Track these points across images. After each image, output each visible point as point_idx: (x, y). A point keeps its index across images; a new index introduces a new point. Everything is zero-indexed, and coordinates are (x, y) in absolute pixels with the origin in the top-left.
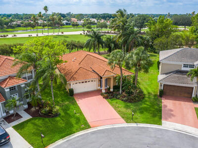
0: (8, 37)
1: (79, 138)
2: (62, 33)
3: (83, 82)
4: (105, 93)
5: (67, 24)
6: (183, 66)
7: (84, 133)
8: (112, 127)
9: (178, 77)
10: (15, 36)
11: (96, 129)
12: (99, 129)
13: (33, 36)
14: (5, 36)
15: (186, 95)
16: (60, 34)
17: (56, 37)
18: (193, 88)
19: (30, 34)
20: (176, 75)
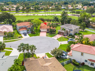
4: (47, 32)
12: (40, 36)
14: (34, 15)
16: (54, 15)
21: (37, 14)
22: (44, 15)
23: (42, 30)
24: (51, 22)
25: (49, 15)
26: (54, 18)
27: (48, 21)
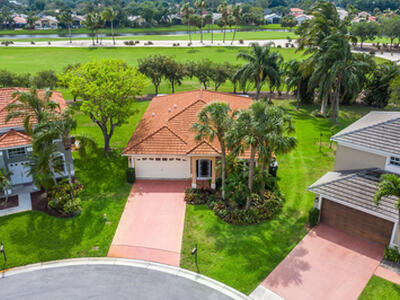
0: (137, 45)
1: (67, 271)
2: (241, 42)
3: (158, 159)
4: (195, 191)
5: (276, 21)
6: (388, 160)
7: (85, 263)
8: (145, 266)
9: (363, 188)
10: (150, 43)
11: (112, 263)
12: (117, 263)
13: (181, 45)
14: (132, 43)
15: (377, 237)
16: (236, 43)
17: (223, 51)
18: (393, 223)
19: (176, 42)
20: (361, 181)
21: (146, 42)
22: (184, 44)
23: (145, 168)
24: (228, 81)
25: (207, 42)
27: (203, 80)
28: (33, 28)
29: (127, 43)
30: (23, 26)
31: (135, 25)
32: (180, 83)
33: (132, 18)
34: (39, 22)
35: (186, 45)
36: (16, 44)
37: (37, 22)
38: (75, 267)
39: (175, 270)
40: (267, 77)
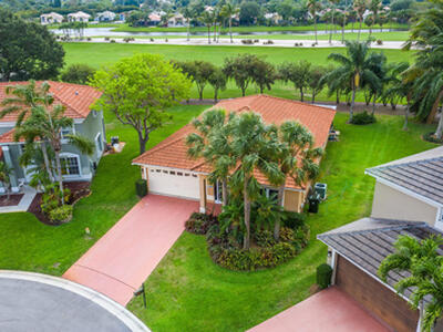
0: (256, 44)
10: (270, 42)
13: (304, 46)
14: (250, 42)
16: (375, 44)
19: (299, 42)
21: (266, 41)
22: (308, 44)
25: (336, 43)
26: (344, 60)
27: (299, 85)
28: (166, 26)
29: (244, 42)
30: (156, 23)
31: (271, 23)
32: (269, 88)
33: (268, 16)
34: (173, 19)
35: (309, 46)
36: (137, 41)
37: (171, 20)
38: (24, 282)
39: (118, 310)
40: (367, 86)
